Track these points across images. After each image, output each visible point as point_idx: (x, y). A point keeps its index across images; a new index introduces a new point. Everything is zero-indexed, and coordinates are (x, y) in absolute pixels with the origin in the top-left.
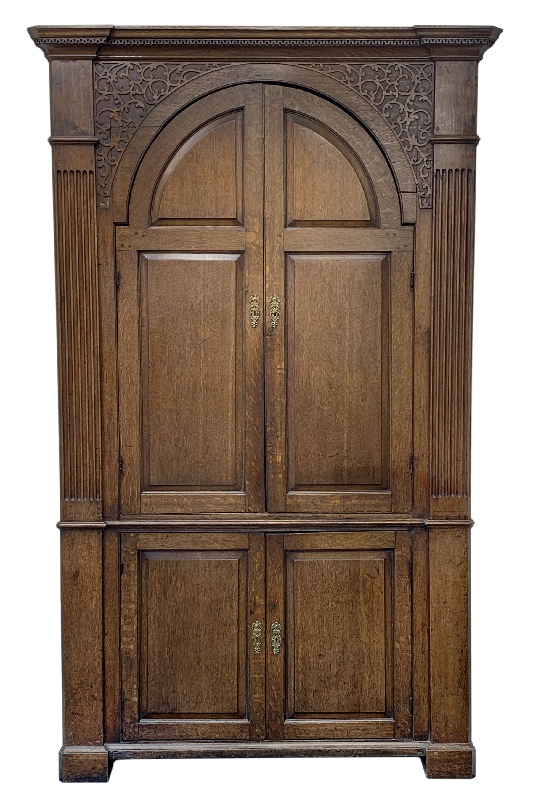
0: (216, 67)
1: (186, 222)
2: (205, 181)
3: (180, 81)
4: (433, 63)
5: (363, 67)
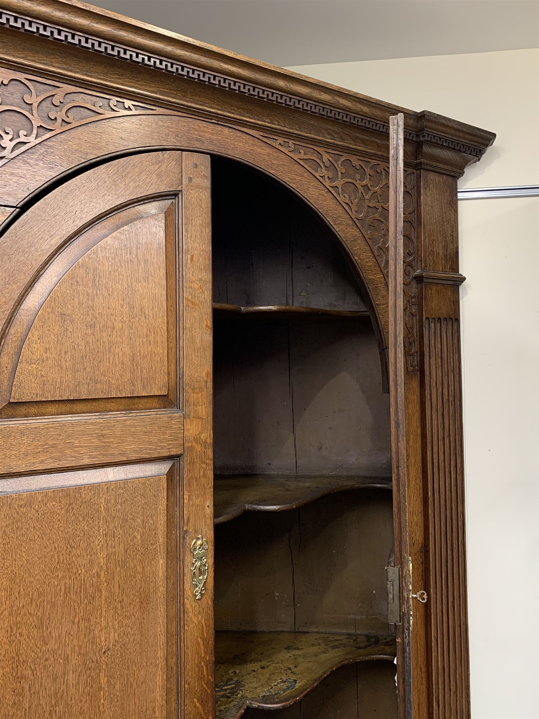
0: (129, 109)
1: (69, 407)
2: (110, 325)
3: (59, 121)
4: (415, 171)
5: (342, 159)
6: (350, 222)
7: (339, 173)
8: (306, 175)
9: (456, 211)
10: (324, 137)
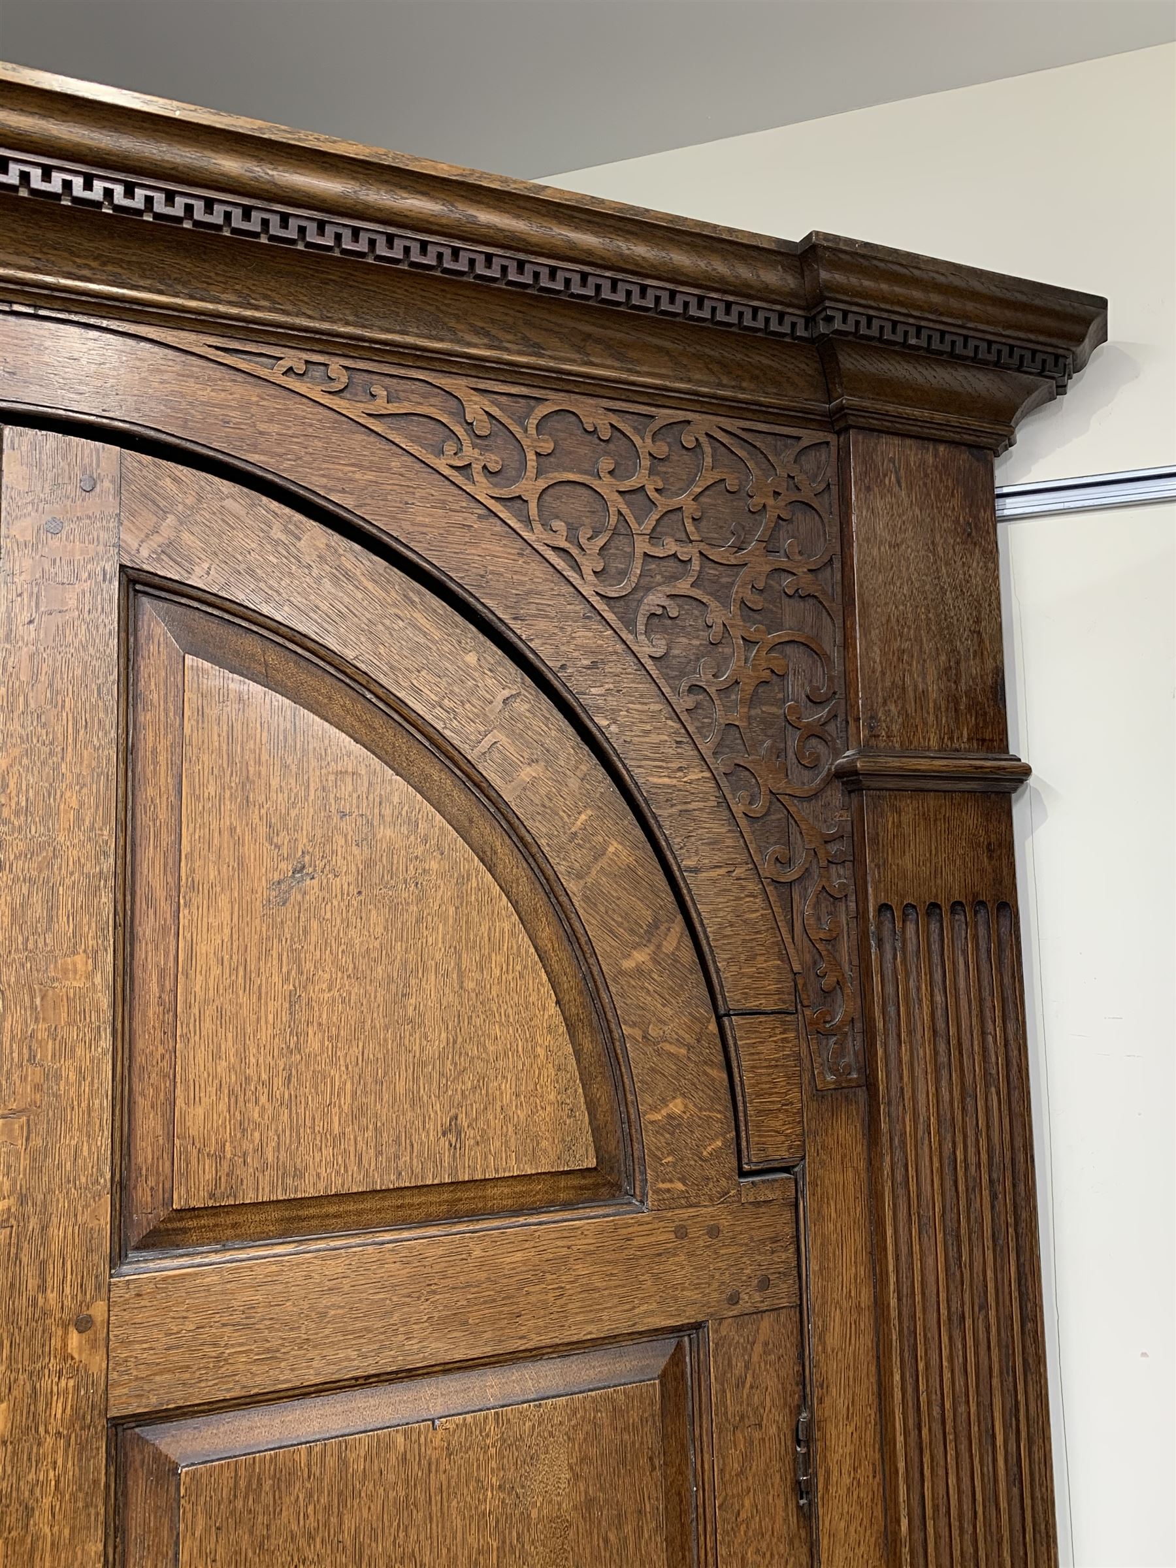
4: (831, 438)
5: (542, 410)
6: (580, 608)
7: (531, 456)
8: (395, 464)
9: (990, 554)
10: (459, 341)
